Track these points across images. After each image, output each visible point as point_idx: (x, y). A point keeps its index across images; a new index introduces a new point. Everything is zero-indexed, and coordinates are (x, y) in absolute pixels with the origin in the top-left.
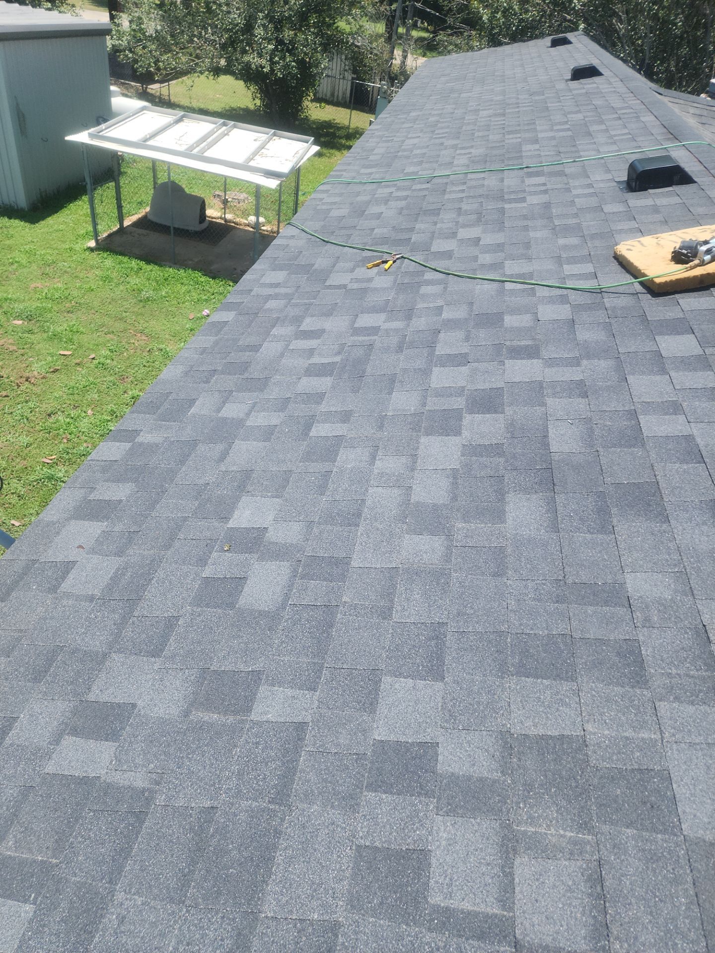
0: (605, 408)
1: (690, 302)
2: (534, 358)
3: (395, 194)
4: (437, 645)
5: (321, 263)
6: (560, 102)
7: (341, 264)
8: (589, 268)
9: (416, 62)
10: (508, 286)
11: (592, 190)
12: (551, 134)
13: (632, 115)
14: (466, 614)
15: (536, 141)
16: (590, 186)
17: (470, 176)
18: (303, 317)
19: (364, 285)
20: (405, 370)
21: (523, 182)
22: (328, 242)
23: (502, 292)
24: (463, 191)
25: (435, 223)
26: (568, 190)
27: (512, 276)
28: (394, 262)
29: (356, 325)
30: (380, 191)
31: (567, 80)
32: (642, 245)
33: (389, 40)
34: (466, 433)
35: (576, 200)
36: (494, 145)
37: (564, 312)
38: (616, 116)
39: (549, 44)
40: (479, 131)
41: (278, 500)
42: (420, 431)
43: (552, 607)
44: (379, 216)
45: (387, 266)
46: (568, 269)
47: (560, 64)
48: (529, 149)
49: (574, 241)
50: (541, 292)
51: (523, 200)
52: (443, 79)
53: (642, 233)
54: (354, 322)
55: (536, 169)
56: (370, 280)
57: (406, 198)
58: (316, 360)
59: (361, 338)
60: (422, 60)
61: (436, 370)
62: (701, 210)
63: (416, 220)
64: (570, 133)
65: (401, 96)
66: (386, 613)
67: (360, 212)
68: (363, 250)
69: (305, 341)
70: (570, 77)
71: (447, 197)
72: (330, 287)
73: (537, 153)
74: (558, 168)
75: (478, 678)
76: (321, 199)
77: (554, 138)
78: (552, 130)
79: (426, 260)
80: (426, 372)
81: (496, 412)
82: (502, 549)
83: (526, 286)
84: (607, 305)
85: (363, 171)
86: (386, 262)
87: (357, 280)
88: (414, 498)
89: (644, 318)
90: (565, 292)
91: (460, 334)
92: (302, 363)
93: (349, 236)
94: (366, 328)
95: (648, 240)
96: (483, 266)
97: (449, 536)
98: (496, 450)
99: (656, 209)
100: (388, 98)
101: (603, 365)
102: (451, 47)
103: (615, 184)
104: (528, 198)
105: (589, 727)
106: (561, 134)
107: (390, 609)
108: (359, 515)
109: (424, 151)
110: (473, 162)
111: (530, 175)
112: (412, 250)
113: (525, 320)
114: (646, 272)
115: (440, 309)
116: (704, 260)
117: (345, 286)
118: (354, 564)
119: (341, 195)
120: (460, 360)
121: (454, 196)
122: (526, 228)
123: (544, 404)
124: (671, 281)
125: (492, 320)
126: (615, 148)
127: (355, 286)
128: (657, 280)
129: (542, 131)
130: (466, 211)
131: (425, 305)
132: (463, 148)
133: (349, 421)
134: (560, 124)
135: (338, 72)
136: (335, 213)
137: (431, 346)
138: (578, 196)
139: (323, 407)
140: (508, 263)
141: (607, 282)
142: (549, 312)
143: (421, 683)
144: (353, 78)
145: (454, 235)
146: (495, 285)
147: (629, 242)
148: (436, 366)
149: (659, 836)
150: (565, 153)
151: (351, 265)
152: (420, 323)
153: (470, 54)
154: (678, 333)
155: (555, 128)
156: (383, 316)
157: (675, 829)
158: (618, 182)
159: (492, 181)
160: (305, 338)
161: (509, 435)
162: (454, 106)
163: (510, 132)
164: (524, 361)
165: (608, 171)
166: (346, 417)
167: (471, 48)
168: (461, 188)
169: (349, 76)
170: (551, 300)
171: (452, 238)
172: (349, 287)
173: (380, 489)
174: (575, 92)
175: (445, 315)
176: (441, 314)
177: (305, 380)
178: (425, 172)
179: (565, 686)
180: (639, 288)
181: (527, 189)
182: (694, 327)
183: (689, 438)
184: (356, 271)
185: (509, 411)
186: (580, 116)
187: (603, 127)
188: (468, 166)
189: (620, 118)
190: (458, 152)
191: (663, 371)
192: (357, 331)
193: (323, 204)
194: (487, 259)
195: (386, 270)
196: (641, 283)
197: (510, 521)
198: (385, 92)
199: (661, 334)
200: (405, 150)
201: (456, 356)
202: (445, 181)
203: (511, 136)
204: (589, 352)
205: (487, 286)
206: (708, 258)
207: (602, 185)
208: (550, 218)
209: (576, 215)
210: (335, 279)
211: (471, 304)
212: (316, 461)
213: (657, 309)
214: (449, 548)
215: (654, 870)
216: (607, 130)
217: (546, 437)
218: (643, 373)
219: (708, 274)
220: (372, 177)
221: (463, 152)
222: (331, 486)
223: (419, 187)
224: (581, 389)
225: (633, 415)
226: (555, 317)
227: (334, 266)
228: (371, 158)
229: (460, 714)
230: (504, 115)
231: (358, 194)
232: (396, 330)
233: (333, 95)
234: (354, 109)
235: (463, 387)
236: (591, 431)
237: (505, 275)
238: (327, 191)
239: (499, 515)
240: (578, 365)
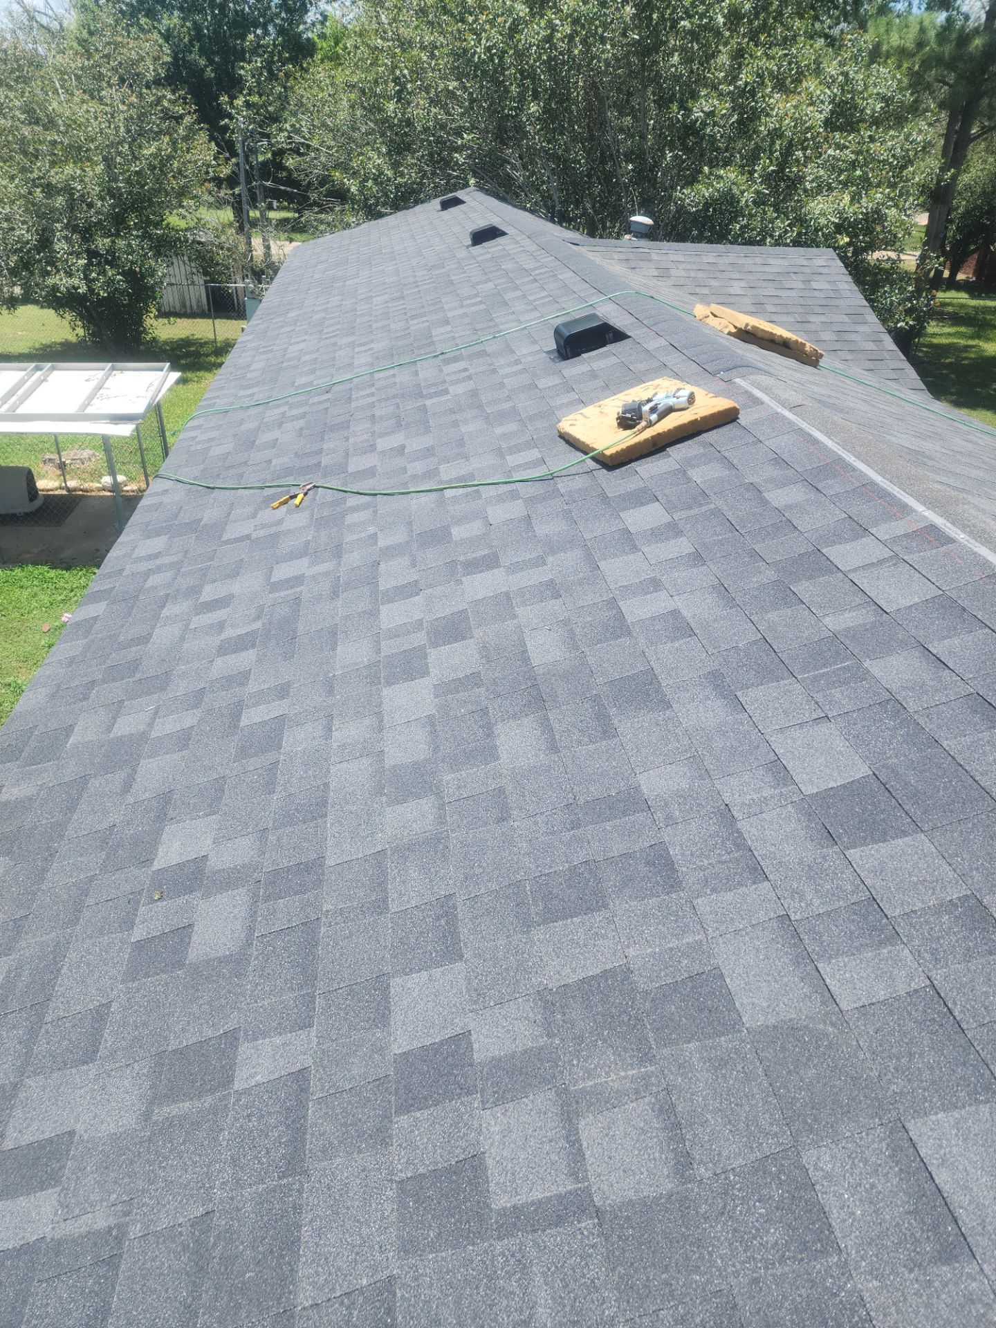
0: (581, 603)
1: (648, 468)
2: (493, 568)
3: (288, 414)
4: (447, 923)
5: (210, 515)
6: (465, 272)
7: (237, 512)
8: (534, 454)
9: (283, 248)
10: (448, 493)
11: (520, 367)
12: (461, 311)
13: (547, 275)
14: (474, 875)
15: (447, 322)
16: (517, 362)
17: (377, 376)
18: (201, 586)
19: (273, 530)
20: (347, 618)
21: (441, 371)
22: (213, 488)
23: (441, 502)
24: (372, 394)
25: (347, 439)
26: (494, 371)
27: (450, 481)
28: (306, 494)
29: (272, 580)
30: (269, 413)
31: (468, 247)
32: (585, 417)
33: (241, 229)
34: (434, 671)
35: (505, 381)
36: (398, 334)
37: (517, 509)
38: (531, 278)
39: (439, 207)
40: (376, 321)
41: (214, 817)
42: (380, 683)
43: (567, 836)
44: (274, 444)
45: (297, 501)
46: (512, 460)
47: (457, 229)
48: (439, 332)
49: (513, 427)
50: (487, 492)
51: (446, 392)
52: (319, 267)
53: (583, 403)
54: (270, 576)
55: (452, 355)
56: (280, 522)
57: (304, 415)
58: (230, 633)
59: (283, 594)
60: (289, 247)
61: (384, 609)
62: (641, 367)
63: (322, 440)
64: (483, 307)
65: (272, 294)
66: (381, 906)
67: (249, 444)
68: (262, 488)
69: (210, 615)
70: (470, 243)
71: (354, 404)
72: (226, 543)
73: (450, 335)
74: (477, 348)
75: (502, 942)
76: (194, 438)
77: (465, 315)
78: (462, 306)
79: (345, 484)
80: (374, 613)
81: (464, 638)
82: (501, 790)
83: (469, 489)
84: (562, 491)
85: (242, 393)
86: (295, 496)
87: (263, 526)
88: (389, 763)
89: (604, 498)
90: (513, 486)
91: (405, 561)
92: (213, 641)
93: (241, 476)
94: (287, 581)
95: (590, 410)
96: (414, 476)
97: (438, 795)
98: (474, 680)
99: (593, 375)
100: (257, 297)
101: (570, 559)
102: (322, 227)
103: (545, 355)
104: (451, 389)
105: (631, 952)
106: (473, 309)
107: (385, 900)
108: (324, 803)
109: (315, 356)
110: (377, 358)
111: (447, 362)
112: (325, 476)
113: (476, 528)
114: (595, 446)
115: (374, 537)
116: (650, 421)
117: (248, 537)
118: (330, 862)
119: (219, 428)
120: (411, 590)
121: (362, 402)
122: (455, 424)
123: (515, 616)
124: (622, 450)
125: (437, 536)
126: (537, 314)
127: (262, 533)
128: (608, 453)
129: (450, 310)
130: (381, 417)
131: (355, 537)
132: (361, 345)
133: (288, 694)
134: (470, 297)
135: (183, 277)
136: (216, 451)
137: (372, 581)
138: (506, 376)
139: (252, 688)
140: (442, 468)
141: (556, 466)
142: (500, 513)
143: (437, 972)
144: (206, 282)
145: (373, 448)
146: (433, 496)
147: (571, 417)
148: (383, 604)
149: (723, 1039)
150: (482, 330)
151: (251, 509)
152: (353, 558)
153: (347, 232)
154: (642, 504)
155: (465, 303)
156: (305, 561)
157: (734, 1026)
158: (548, 352)
159: (404, 377)
160: (210, 611)
161: (484, 661)
162: (340, 297)
163: (414, 317)
164: (483, 575)
165: (535, 342)
166: (283, 691)
167: (348, 226)
168: (368, 391)
169: (200, 280)
170: (500, 499)
171: (372, 451)
172: (254, 535)
173: (345, 765)
174: (479, 259)
175: (381, 543)
176: (376, 543)
177: (219, 662)
178: (321, 381)
179: (598, 917)
180: (592, 465)
181: (447, 378)
182: (658, 494)
183: (675, 613)
184: (259, 516)
185: (477, 633)
186: (490, 285)
187: (519, 293)
188: (372, 364)
189: (536, 280)
190: (356, 350)
191: (635, 548)
192: (275, 587)
193: (198, 443)
194: (418, 467)
195: (297, 506)
196: (593, 458)
197: (504, 757)
198: (252, 292)
199: (626, 508)
200: (290, 360)
201: (405, 586)
202: (348, 386)
203: (415, 321)
204: (552, 547)
205: (424, 498)
206: (654, 417)
207: (530, 359)
208: (480, 407)
209: (509, 398)
210: (233, 531)
211: (410, 523)
212: (256, 755)
213: (616, 483)
214: (441, 807)
215: (724, 1076)
216: (524, 296)
217: (525, 651)
218: (615, 556)
219: (659, 434)
220: (255, 398)
221: (363, 348)
222: (280, 779)
223: (316, 399)
224: (552, 590)
225: (612, 603)
226: (508, 516)
227: (229, 514)
228: (249, 376)
229: (489, 990)
230: (403, 298)
231: (241, 422)
232: (326, 574)
233: (183, 305)
234: (216, 318)
235: (421, 620)
236: (572, 632)
237: (441, 482)
238: (199, 427)
239: (490, 753)
240: (544, 563)
